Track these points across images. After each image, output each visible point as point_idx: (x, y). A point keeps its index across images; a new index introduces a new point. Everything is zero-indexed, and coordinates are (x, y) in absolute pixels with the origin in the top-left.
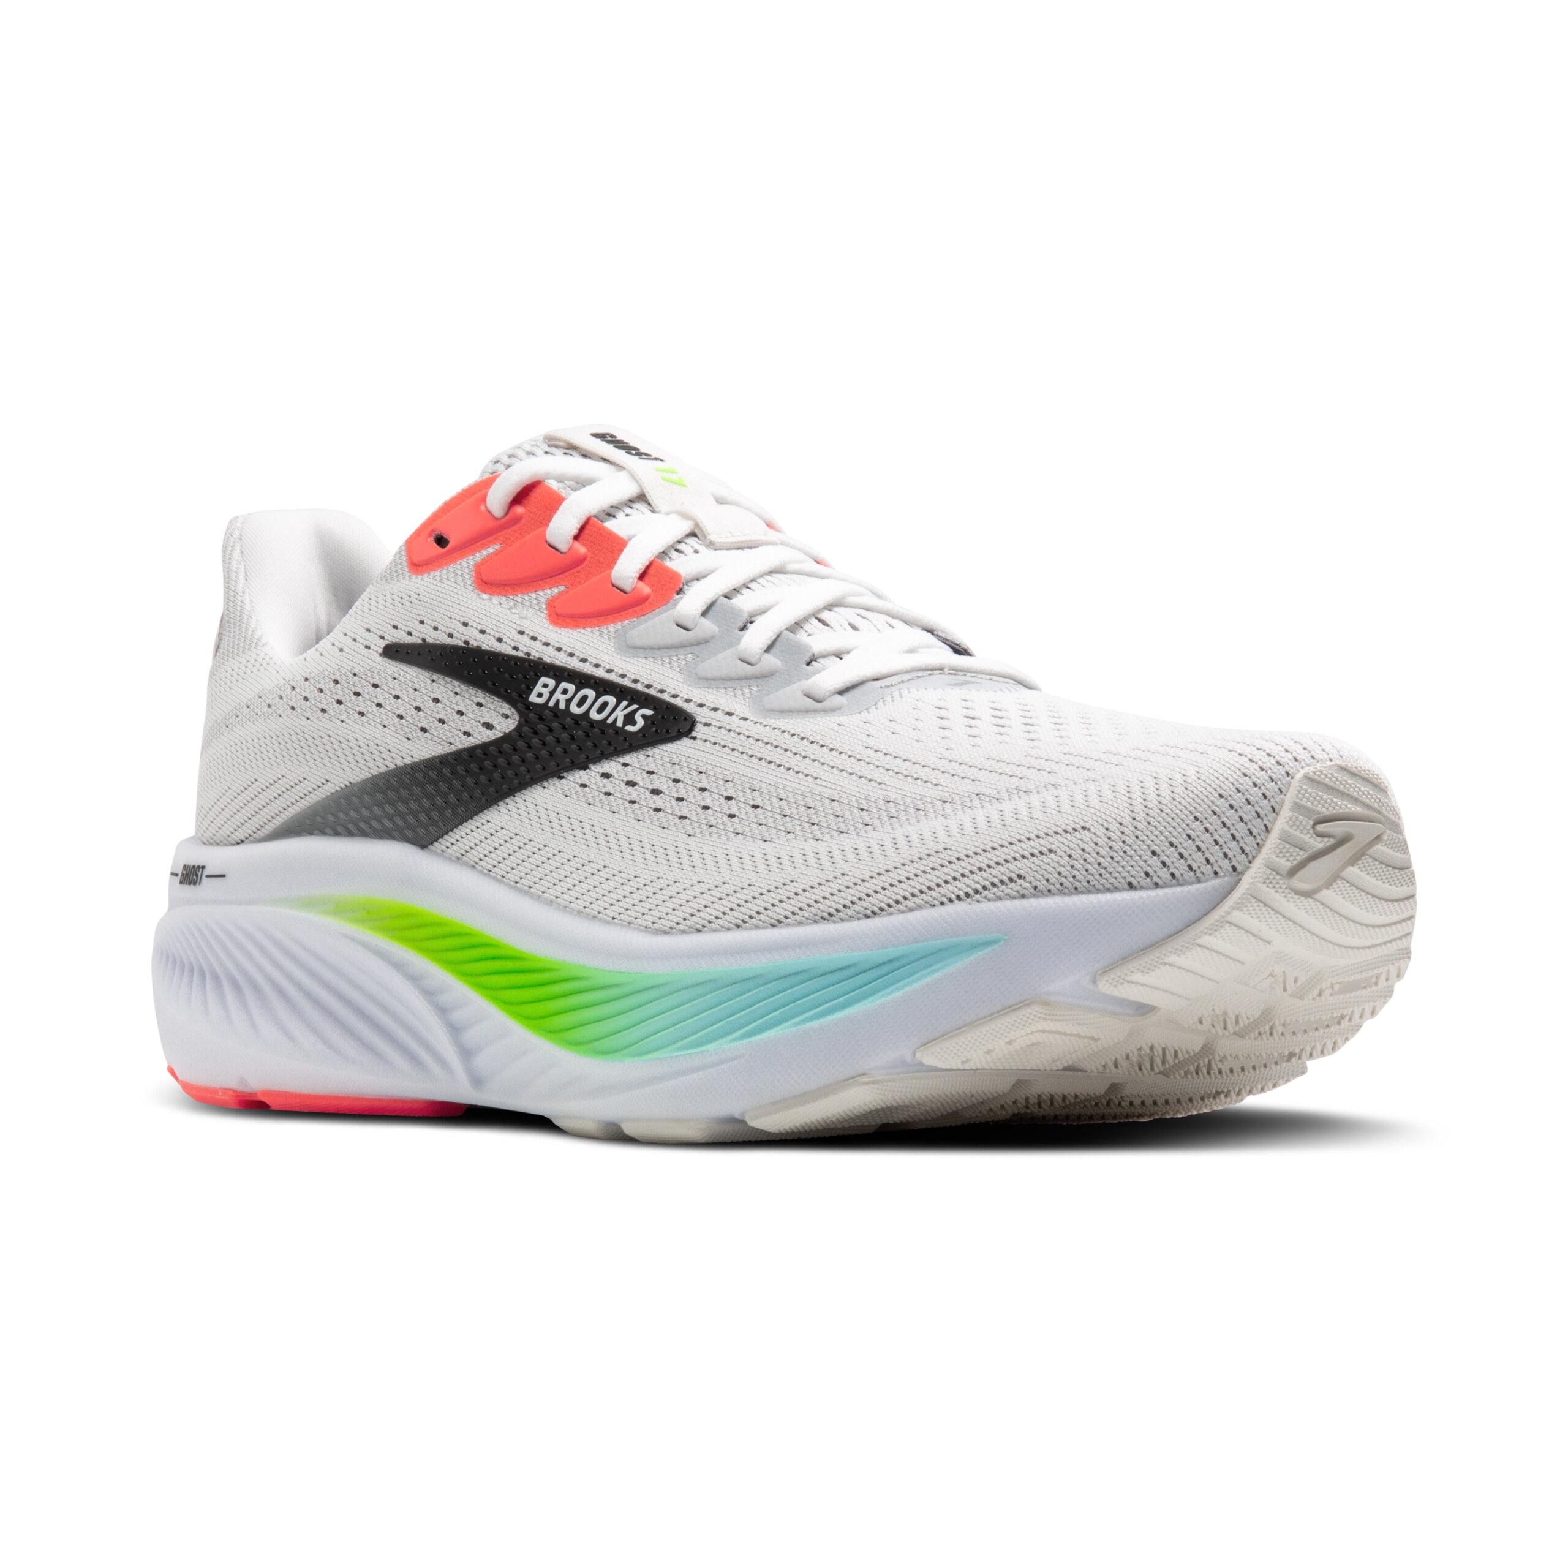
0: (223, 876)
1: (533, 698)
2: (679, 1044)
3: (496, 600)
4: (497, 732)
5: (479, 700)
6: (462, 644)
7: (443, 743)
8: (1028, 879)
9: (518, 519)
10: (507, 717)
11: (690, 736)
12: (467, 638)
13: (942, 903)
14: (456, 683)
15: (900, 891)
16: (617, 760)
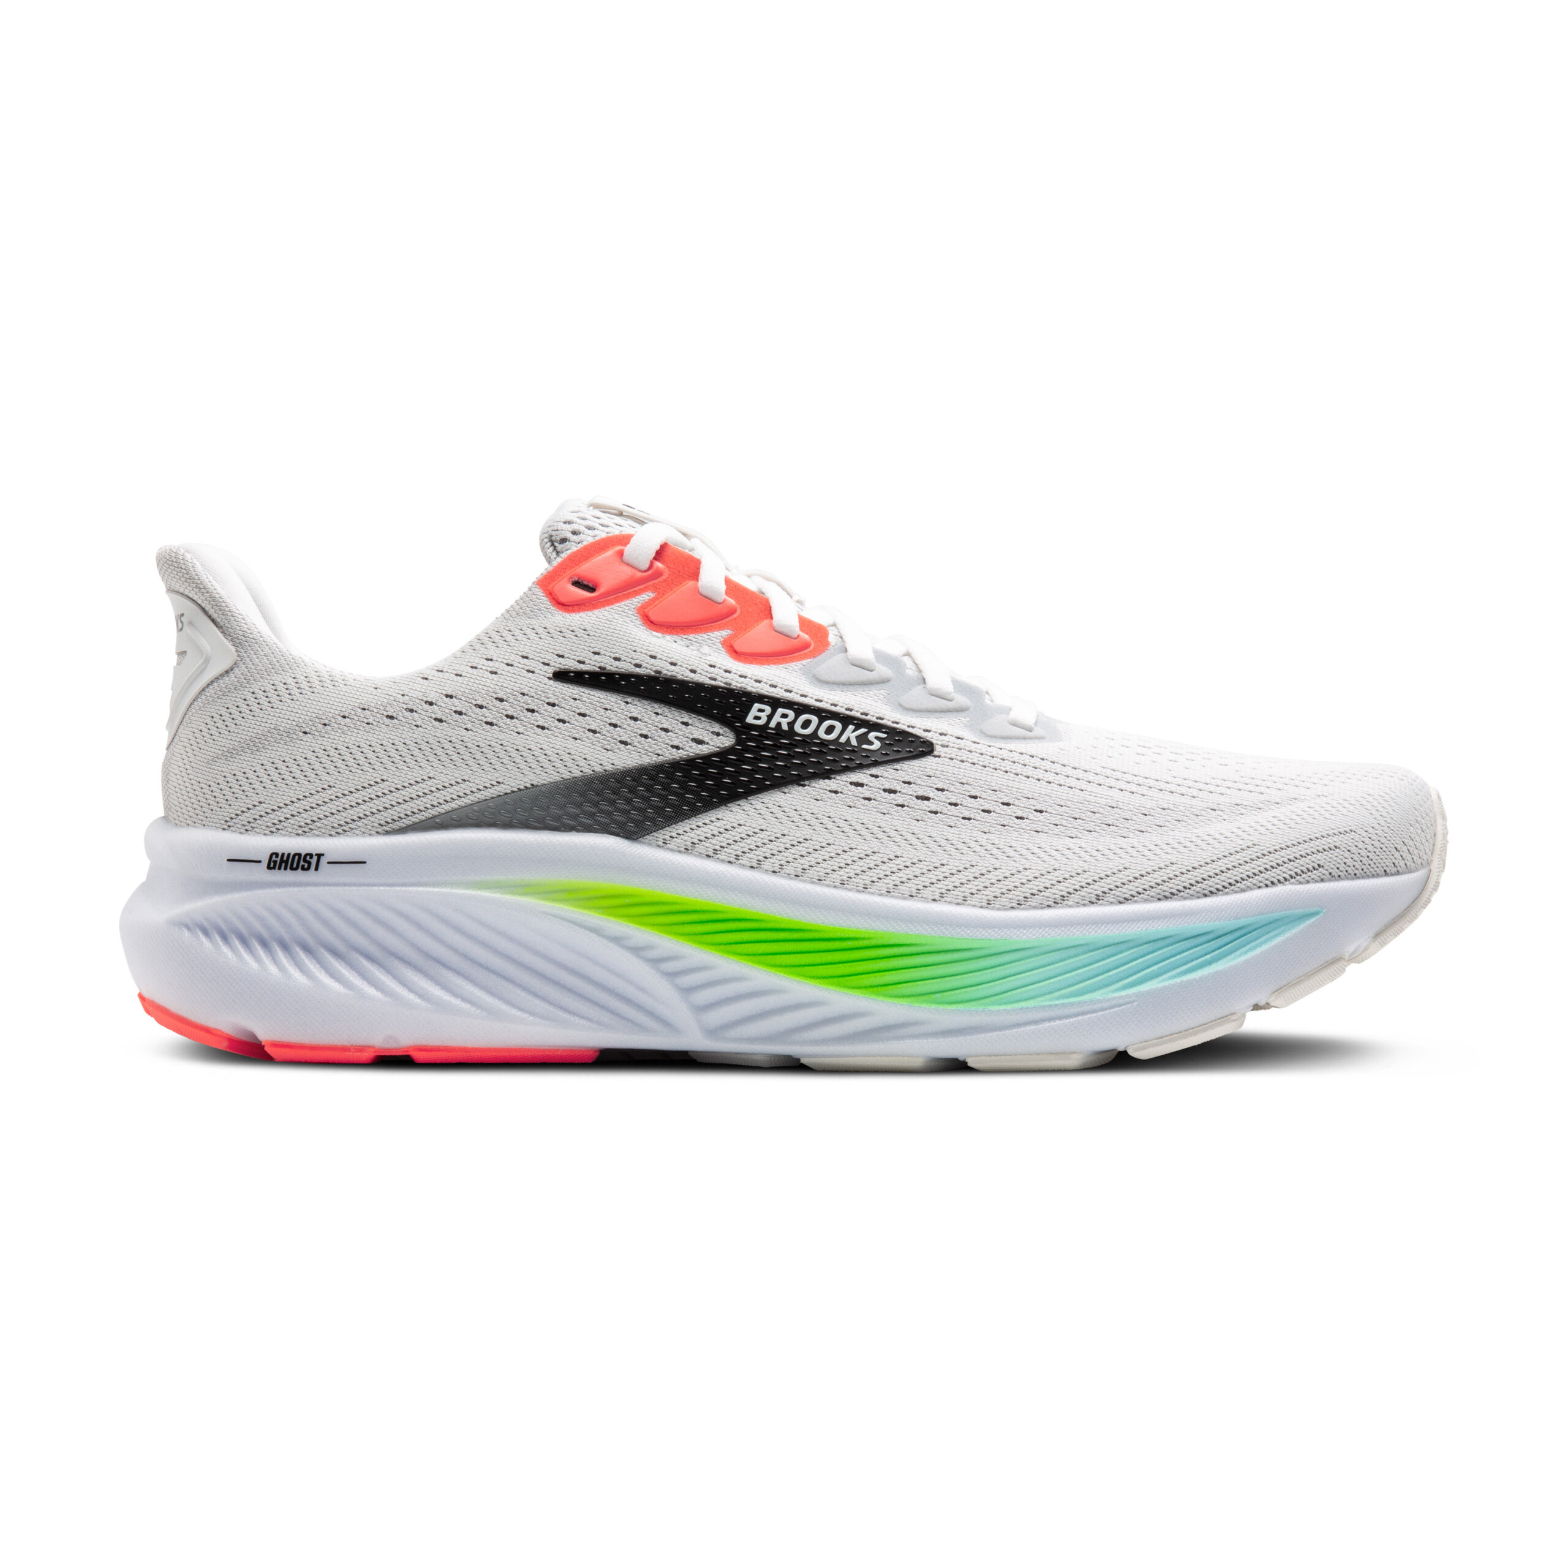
0: (365, 862)
1: (750, 719)
2: (1057, 994)
3: (668, 637)
4: (711, 747)
5: (685, 720)
6: (653, 673)
7: (650, 754)
8: (1326, 868)
9: (659, 574)
10: (718, 734)
11: (933, 754)
12: (658, 668)
13: (1267, 886)
14: (656, 706)
15: (1232, 876)
16: (865, 771)
